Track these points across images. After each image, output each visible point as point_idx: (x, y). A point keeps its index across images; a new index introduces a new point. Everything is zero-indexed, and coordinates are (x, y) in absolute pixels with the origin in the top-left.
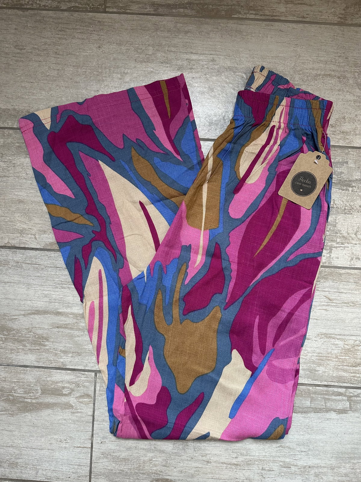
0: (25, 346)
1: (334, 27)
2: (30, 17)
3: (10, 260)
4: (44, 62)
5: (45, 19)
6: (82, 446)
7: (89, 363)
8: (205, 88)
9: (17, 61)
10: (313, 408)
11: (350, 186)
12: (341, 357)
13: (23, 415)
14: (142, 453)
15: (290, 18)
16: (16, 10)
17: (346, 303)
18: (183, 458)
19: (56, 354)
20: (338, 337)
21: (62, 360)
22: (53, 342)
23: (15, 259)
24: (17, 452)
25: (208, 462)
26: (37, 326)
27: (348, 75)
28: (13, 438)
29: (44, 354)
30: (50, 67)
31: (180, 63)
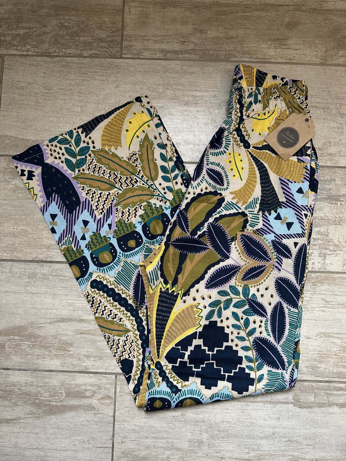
0: (50, 352)
1: (317, 67)
2: (57, 63)
3: (38, 272)
4: (69, 101)
5: (70, 64)
6: (104, 446)
7: (110, 366)
8: (209, 119)
9: (45, 99)
10: (317, 403)
11: (338, 201)
12: (340, 355)
13: (48, 418)
14: (160, 451)
15: (279, 60)
16: (45, 58)
17: (341, 304)
18: (199, 455)
19: (79, 359)
20: (336, 336)
21: (85, 364)
22: (76, 347)
23: (43, 272)
24: (42, 454)
25: (222, 458)
26: (62, 333)
27: (331, 106)
28: (38, 440)
29: (68, 358)
30: (74, 104)
31: (186, 99)
